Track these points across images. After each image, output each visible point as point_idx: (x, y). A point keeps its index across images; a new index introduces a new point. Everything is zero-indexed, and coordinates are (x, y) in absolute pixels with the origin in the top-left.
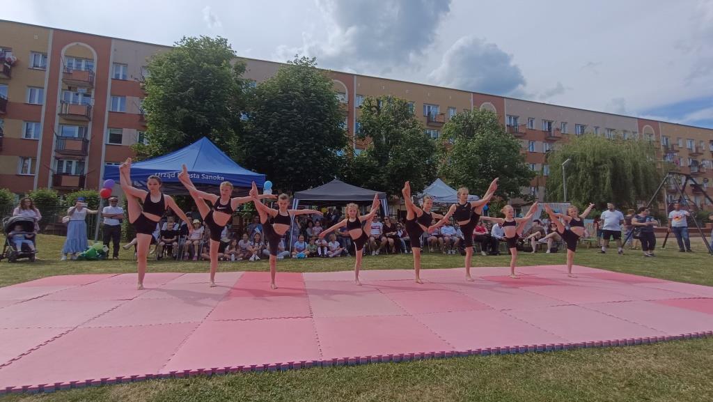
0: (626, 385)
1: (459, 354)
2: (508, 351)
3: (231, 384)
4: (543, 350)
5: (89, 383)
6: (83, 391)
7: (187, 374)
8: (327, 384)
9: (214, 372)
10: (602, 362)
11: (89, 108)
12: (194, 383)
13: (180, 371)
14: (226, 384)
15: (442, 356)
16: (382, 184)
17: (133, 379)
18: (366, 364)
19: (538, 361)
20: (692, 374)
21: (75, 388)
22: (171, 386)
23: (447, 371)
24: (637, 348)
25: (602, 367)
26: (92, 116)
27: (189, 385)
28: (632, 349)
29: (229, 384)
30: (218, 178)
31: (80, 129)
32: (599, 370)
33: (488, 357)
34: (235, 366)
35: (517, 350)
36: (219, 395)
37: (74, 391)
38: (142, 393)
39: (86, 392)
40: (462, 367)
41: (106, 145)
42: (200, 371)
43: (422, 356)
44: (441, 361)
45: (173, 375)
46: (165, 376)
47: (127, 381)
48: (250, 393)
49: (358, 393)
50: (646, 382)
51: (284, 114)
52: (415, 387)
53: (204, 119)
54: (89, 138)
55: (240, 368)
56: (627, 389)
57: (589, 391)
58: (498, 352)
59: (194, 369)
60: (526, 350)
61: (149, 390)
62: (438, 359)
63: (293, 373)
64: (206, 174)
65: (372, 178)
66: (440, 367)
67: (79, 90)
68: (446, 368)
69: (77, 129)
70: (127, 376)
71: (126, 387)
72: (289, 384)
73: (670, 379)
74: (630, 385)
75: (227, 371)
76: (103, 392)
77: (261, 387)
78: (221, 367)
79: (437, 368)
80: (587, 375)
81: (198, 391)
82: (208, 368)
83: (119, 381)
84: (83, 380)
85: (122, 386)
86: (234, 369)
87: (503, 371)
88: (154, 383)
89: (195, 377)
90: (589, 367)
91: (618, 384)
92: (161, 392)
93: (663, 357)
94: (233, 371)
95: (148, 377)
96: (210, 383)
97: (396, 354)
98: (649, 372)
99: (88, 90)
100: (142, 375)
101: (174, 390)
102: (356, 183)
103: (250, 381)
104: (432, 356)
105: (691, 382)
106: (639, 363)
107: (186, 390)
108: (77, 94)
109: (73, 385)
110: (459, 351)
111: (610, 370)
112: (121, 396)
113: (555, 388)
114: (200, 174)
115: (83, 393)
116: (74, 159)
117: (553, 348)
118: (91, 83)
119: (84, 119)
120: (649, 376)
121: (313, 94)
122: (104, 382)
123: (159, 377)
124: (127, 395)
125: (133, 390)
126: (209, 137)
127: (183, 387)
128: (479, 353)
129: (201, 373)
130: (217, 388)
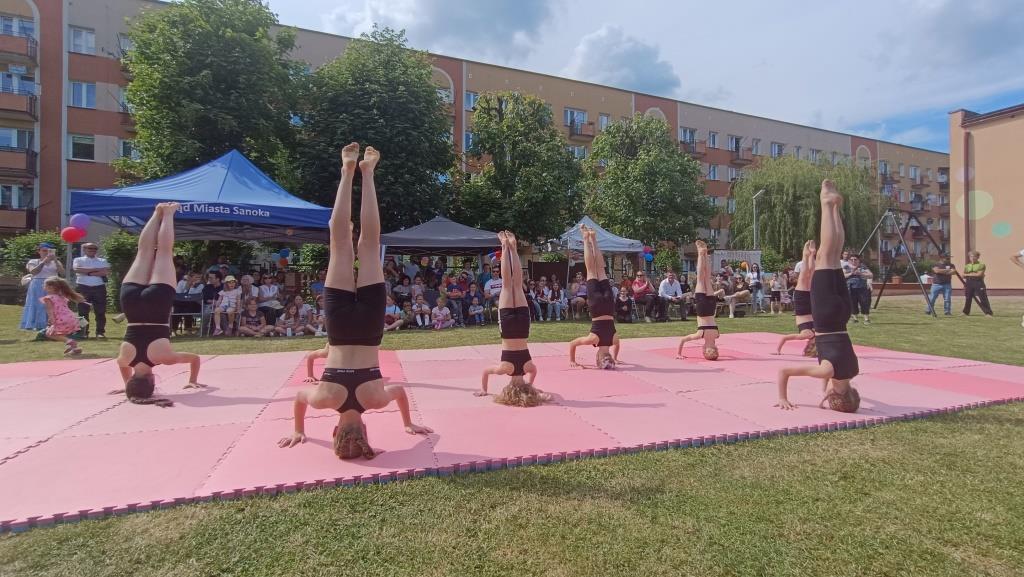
0: (841, 478)
1: (626, 451)
2: (689, 443)
3: (308, 504)
4: (734, 440)
5: (83, 515)
6: (76, 527)
7: (238, 494)
8: (448, 499)
9: (278, 491)
10: (809, 451)
11: (33, 99)
12: (252, 506)
13: (228, 489)
14: (300, 505)
15: (604, 453)
17: (155, 506)
18: (501, 468)
19: (729, 454)
20: (919, 462)
21: (62, 522)
22: (216, 512)
23: (611, 473)
24: (851, 433)
25: (809, 458)
26: (39, 113)
27: (243, 510)
28: (844, 434)
29: (305, 506)
30: (261, 213)
31: (21, 134)
32: (805, 461)
33: (665, 452)
34: (310, 480)
35: (701, 443)
36: (291, 521)
37: (60, 527)
38: (172, 525)
39: (80, 527)
40: (632, 466)
41: (68, 160)
42: (259, 490)
43: (577, 456)
44: (602, 461)
45: (217, 497)
46: (206, 499)
47: (145, 509)
48: (337, 515)
49: (493, 507)
50: (864, 474)
51: (358, 116)
52: (571, 495)
53: (230, 122)
54: (37, 148)
55: (319, 483)
56: (842, 482)
57: (795, 487)
58: (677, 445)
59: (250, 487)
60: (712, 441)
61: (181, 520)
62: (599, 458)
63: (398, 486)
64: (240, 207)
65: (493, 215)
66: (601, 468)
67: (12, 69)
68: (610, 469)
69: (14, 134)
70: (145, 502)
71: (144, 517)
72: (394, 500)
73: (893, 468)
74: (845, 478)
75: (299, 487)
76: (109, 526)
77: (352, 507)
78: (291, 483)
79: (598, 470)
80: (791, 469)
81: (258, 517)
82: (271, 485)
83: (133, 509)
84: (74, 511)
85: (137, 517)
86: (311, 485)
87: (686, 469)
88: (189, 510)
89: (252, 498)
90: (793, 458)
91: (830, 477)
92: (201, 521)
93: (881, 442)
94: (309, 487)
95: (179, 502)
96: (276, 506)
97: (541, 453)
98: (867, 461)
99: (28, 69)
100: (168, 498)
101: (221, 518)
102: (470, 222)
103: (335, 500)
104: (591, 454)
105: (919, 471)
106: (854, 451)
107: (239, 516)
108: (10, 76)
109: (59, 519)
110: (627, 447)
111: (819, 462)
112: (139, 531)
113: (754, 486)
114: (231, 207)
115: (77, 530)
116: (15, 182)
117: (746, 437)
118: (33, 58)
119: (27, 117)
120: (867, 466)
121: (402, 88)
122: (108, 512)
123: (195, 501)
124: (147, 529)
125: (157, 521)
126: (241, 150)
127: (237, 513)
128: (652, 448)
129: (259, 492)
130: (287, 511)
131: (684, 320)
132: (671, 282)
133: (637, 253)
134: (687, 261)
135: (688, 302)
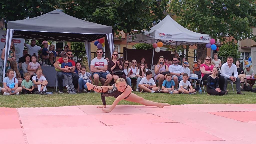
16: (108, 17)
102: (79, 15)
131: (238, 93)
132: (230, 65)
133: (205, 44)
134: (243, 53)
135: (242, 81)
